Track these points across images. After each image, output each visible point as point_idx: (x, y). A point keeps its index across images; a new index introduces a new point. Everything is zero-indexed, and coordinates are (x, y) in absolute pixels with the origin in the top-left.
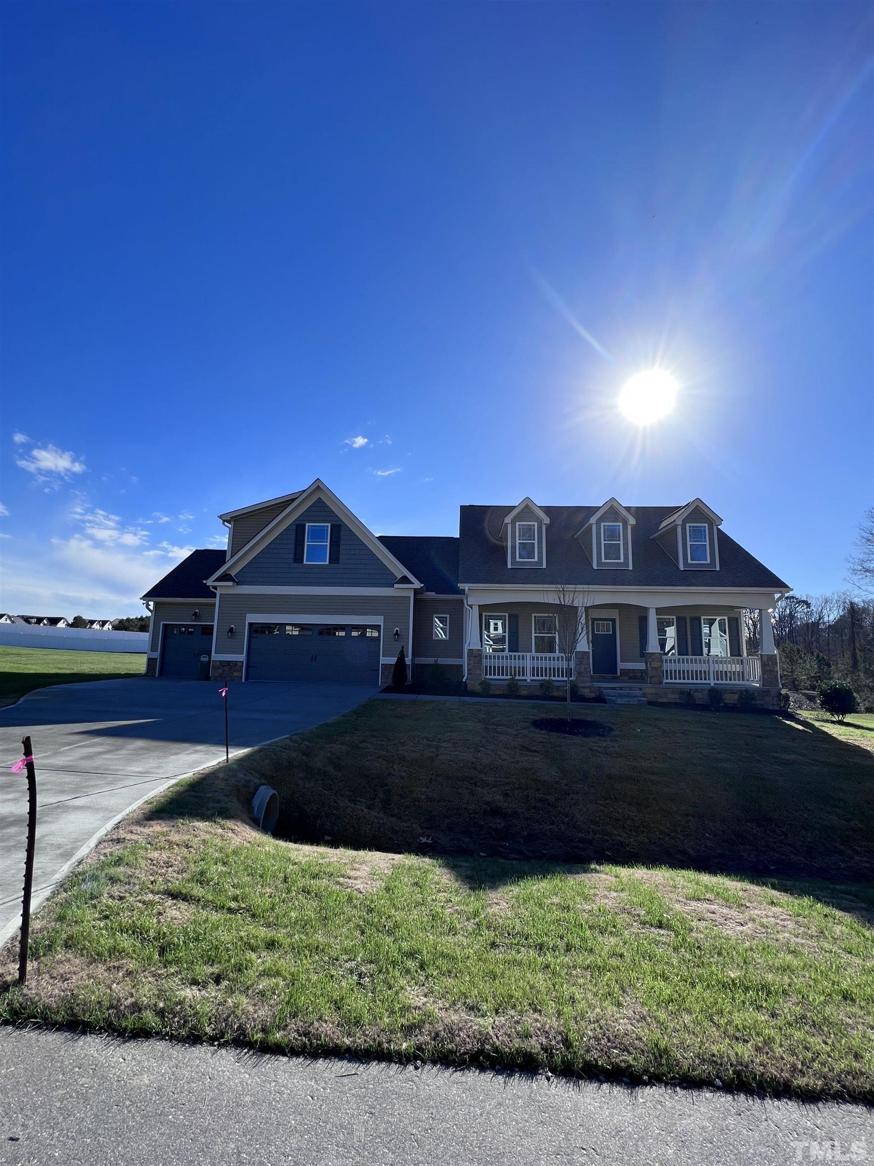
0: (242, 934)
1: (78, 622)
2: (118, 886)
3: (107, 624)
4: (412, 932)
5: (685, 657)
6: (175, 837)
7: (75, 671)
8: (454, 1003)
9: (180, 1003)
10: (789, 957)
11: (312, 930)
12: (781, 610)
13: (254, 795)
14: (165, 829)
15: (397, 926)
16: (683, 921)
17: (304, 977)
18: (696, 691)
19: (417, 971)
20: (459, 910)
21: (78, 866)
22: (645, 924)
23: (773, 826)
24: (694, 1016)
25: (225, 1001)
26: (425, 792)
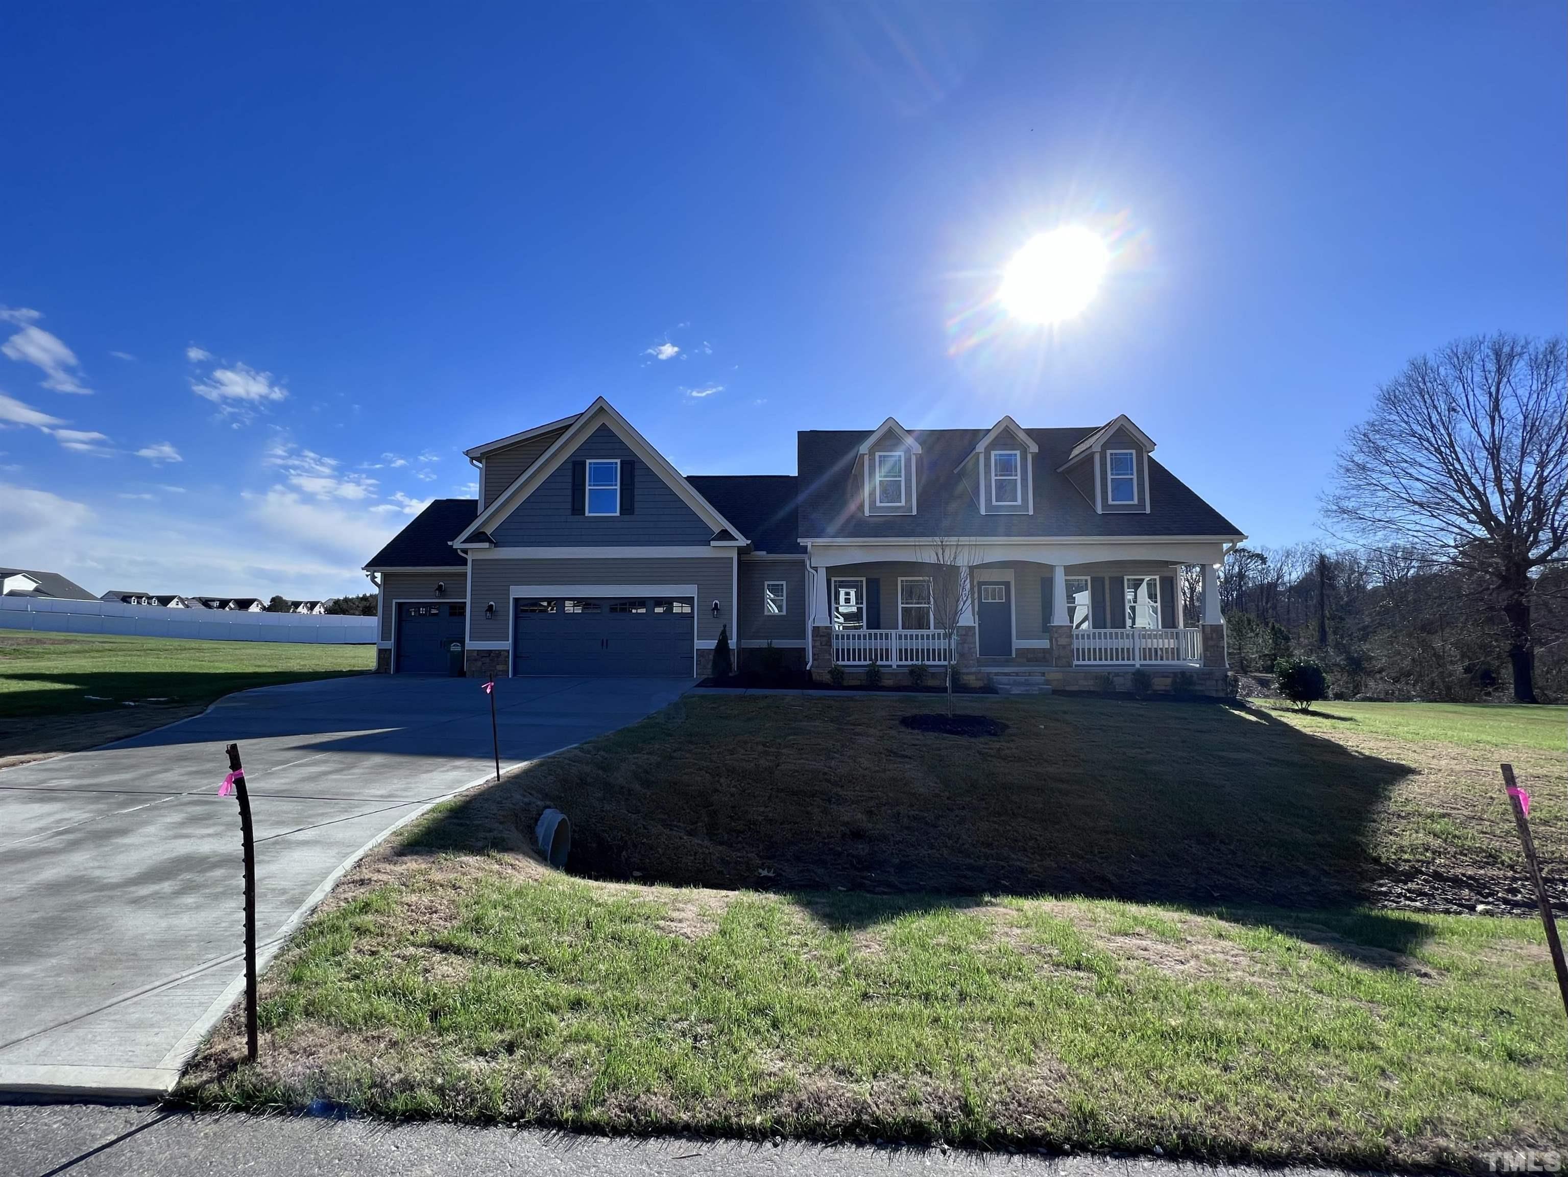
0: (538, 992)
1: (277, 605)
2: (368, 938)
3: (318, 606)
4: (759, 984)
5: (1103, 631)
6: (437, 876)
7: (280, 669)
8: (819, 1067)
9: (464, 1077)
10: (1244, 999)
11: (629, 986)
12: (1227, 567)
13: (537, 820)
14: (423, 866)
15: (738, 976)
16: (1107, 960)
17: (624, 1041)
18: (1117, 675)
19: (768, 1031)
20: (818, 955)
21: (311, 915)
22: (1058, 966)
23: (1218, 843)
24: (1126, 1072)
25: (522, 1074)
26: (763, 812)
